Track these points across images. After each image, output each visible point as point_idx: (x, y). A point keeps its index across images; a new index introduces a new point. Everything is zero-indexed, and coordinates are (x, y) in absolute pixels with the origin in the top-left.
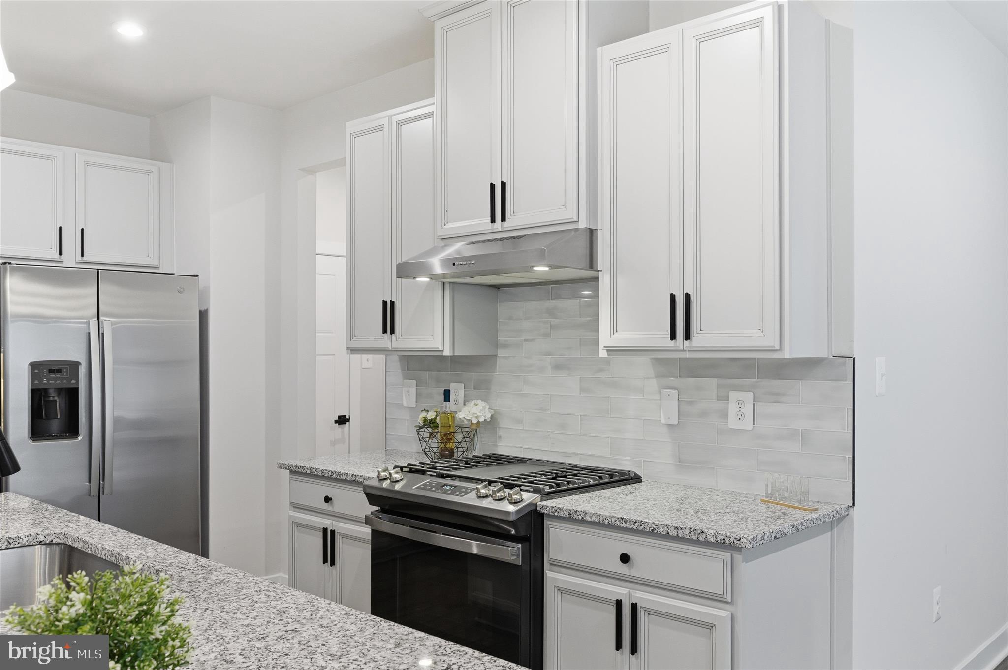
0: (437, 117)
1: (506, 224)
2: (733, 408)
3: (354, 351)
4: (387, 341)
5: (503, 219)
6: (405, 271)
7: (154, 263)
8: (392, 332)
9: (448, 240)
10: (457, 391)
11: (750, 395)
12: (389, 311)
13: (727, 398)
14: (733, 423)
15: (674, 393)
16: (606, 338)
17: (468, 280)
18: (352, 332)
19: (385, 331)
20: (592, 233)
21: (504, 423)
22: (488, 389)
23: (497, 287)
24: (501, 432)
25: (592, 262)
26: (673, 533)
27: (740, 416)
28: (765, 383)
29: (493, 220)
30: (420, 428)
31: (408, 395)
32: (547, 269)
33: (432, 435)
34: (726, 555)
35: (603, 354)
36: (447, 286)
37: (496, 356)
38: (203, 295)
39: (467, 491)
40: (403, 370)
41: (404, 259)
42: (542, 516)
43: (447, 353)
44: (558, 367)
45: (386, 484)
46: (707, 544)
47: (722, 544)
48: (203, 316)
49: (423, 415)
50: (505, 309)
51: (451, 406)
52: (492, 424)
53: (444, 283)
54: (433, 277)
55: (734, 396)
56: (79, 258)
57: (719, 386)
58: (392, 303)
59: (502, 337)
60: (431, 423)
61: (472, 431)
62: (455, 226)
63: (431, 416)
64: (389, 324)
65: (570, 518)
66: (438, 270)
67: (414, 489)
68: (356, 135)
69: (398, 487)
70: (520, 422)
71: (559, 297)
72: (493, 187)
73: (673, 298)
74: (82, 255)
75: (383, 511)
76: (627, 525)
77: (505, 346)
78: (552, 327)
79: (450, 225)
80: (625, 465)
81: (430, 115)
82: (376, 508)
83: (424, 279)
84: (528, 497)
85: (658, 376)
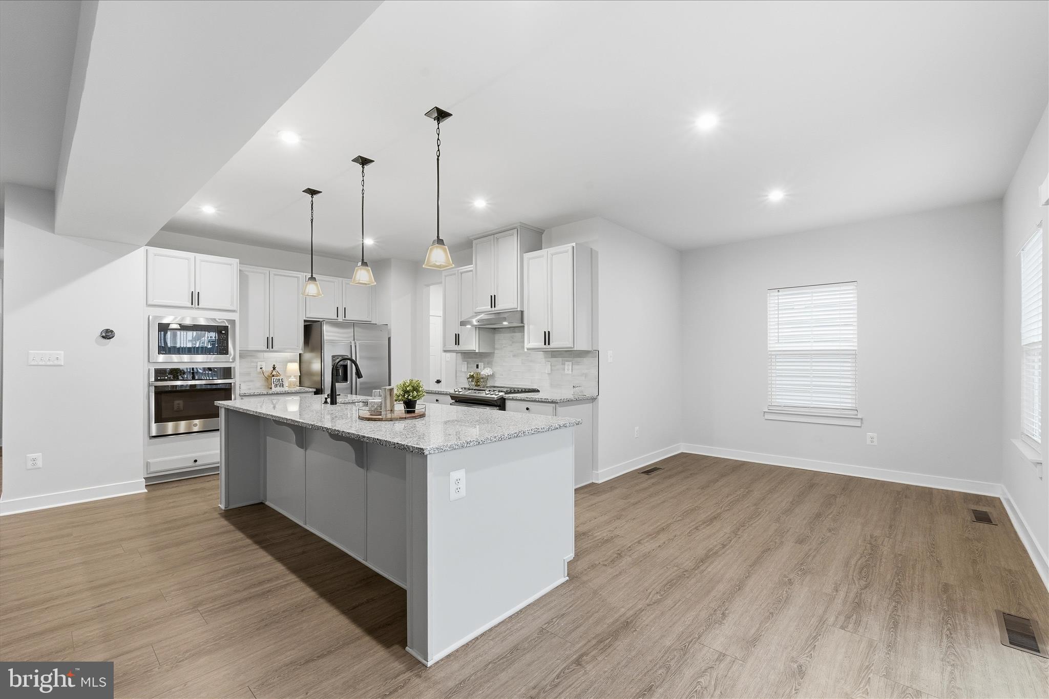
0: (474, 271)
1: (496, 309)
2: (566, 367)
3: (445, 351)
4: (456, 348)
5: (495, 307)
6: (463, 324)
7: (370, 320)
8: (459, 344)
9: (478, 313)
10: (481, 365)
11: (571, 363)
12: (457, 338)
13: (565, 364)
14: (566, 372)
15: (550, 363)
16: (527, 345)
17: (485, 327)
18: (444, 345)
19: (456, 344)
20: (522, 312)
21: (497, 376)
22: (492, 364)
23: (495, 329)
24: (496, 379)
25: (522, 322)
26: (540, 400)
27: (568, 370)
28: (576, 359)
29: (492, 307)
30: (468, 378)
31: (464, 368)
32: (507, 323)
33: (472, 381)
34: (554, 405)
35: (526, 350)
36: (477, 329)
37: (494, 353)
38: (389, 332)
39: (483, 393)
40: (462, 358)
41: (463, 320)
42: (505, 399)
43: (477, 351)
44: (514, 356)
45: (457, 393)
46: (549, 402)
47: (552, 402)
48: (389, 339)
49: (469, 373)
50: (497, 336)
51: (479, 370)
52: (492, 376)
53: (476, 327)
54: (473, 326)
55: (567, 363)
56: (344, 318)
57: (562, 360)
58: (458, 334)
59: (496, 346)
60: (472, 377)
61: (486, 378)
62: (479, 309)
63: (472, 374)
64: (457, 341)
65: (513, 399)
66: (475, 323)
67: (466, 393)
68: (446, 276)
69: (461, 393)
70: (502, 375)
71: (515, 332)
72: (491, 296)
73: (545, 332)
74: (345, 317)
75: (456, 402)
76: (529, 399)
77: (497, 349)
78: (513, 342)
79: (477, 309)
80: (535, 387)
81: (471, 271)
82: (454, 401)
83: (469, 326)
84: (501, 394)
85: (545, 358)
